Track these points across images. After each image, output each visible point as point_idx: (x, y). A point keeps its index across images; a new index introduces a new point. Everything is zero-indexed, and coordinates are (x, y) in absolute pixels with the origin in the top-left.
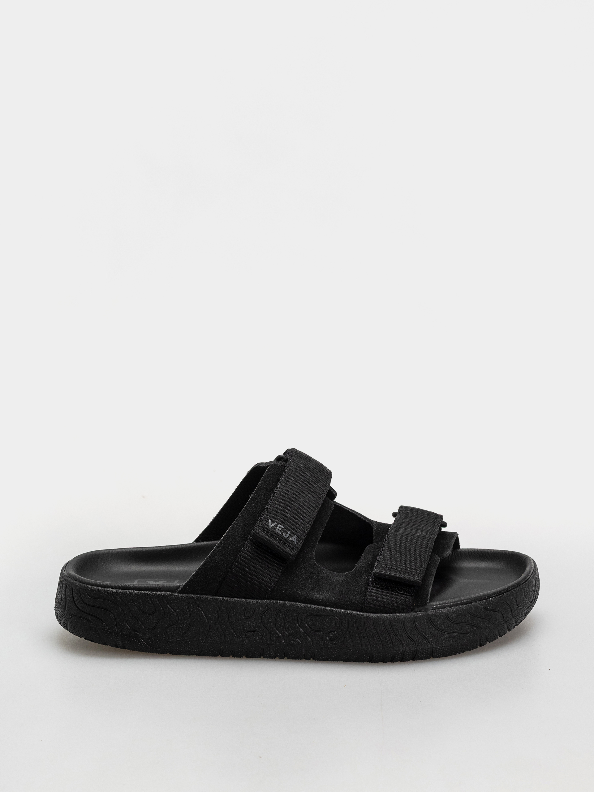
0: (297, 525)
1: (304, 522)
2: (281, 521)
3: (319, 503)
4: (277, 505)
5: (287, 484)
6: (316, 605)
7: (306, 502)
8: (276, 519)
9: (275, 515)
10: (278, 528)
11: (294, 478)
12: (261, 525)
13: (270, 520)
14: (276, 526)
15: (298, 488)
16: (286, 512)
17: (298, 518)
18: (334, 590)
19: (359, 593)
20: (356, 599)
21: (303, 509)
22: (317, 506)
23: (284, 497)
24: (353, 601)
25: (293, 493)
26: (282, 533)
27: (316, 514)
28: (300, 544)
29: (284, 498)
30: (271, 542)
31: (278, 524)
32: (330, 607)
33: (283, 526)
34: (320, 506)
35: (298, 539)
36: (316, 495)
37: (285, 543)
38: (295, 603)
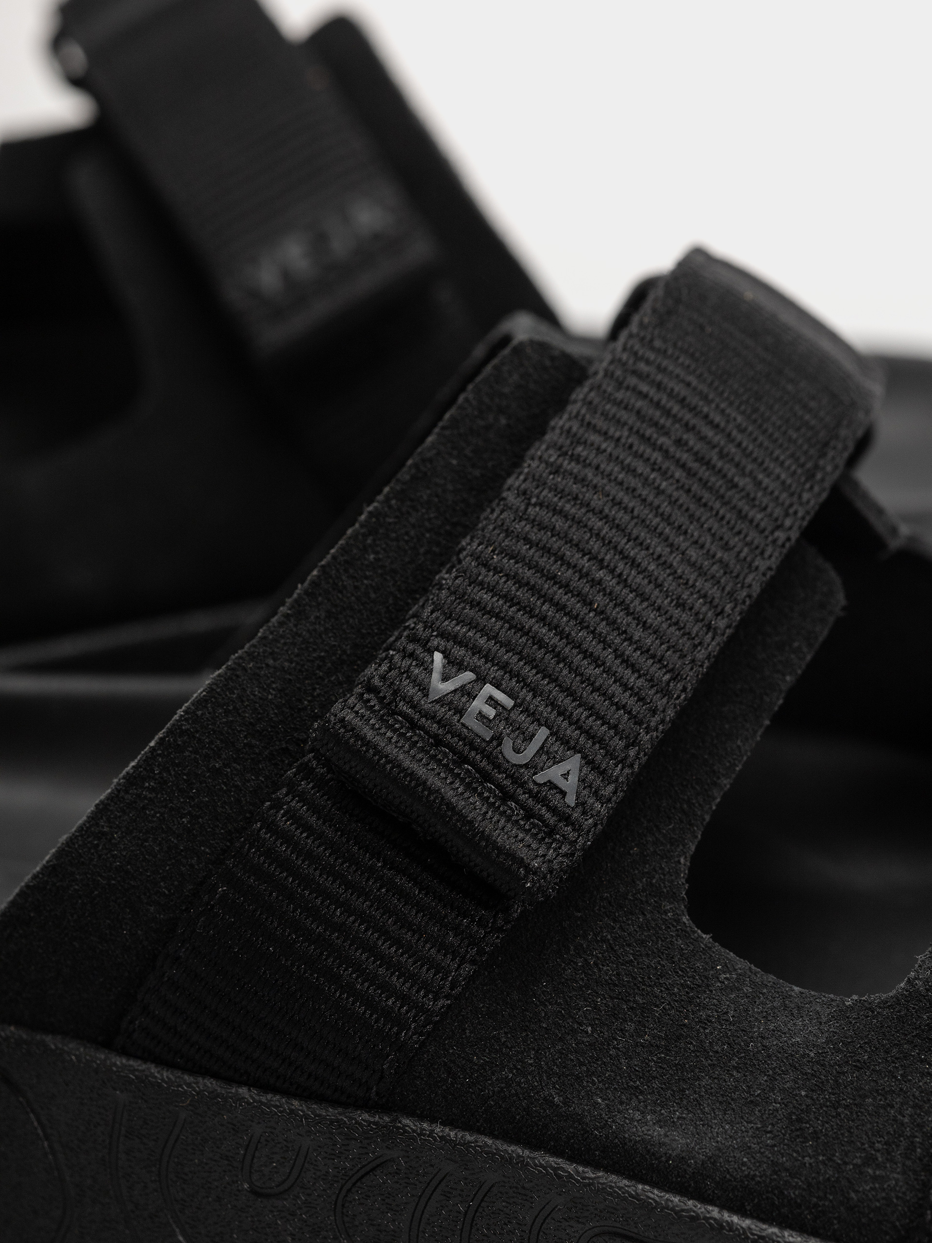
0: (595, 695)
1: (639, 683)
2: (504, 666)
3: (749, 580)
4: (496, 571)
5: (575, 458)
6: (644, 1182)
7: (671, 566)
8: (476, 650)
9: (472, 625)
10: (478, 704)
11: (620, 423)
12: (383, 678)
13: (438, 657)
14: (468, 693)
15: (633, 482)
16: (543, 619)
17: (608, 656)
18: (757, 1105)
19: (904, 1144)
20: (875, 1178)
21: (645, 604)
22: (731, 594)
23: (542, 527)
24: (857, 1192)
25: (601, 512)
26: (498, 739)
27: (718, 639)
28: (598, 805)
29: (544, 537)
30: (417, 785)
31: (481, 680)
32: (722, 1207)
33: (510, 694)
34: (749, 596)
35: (591, 777)
36: (739, 533)
37: (506, 796)
38: (527, 1152)
